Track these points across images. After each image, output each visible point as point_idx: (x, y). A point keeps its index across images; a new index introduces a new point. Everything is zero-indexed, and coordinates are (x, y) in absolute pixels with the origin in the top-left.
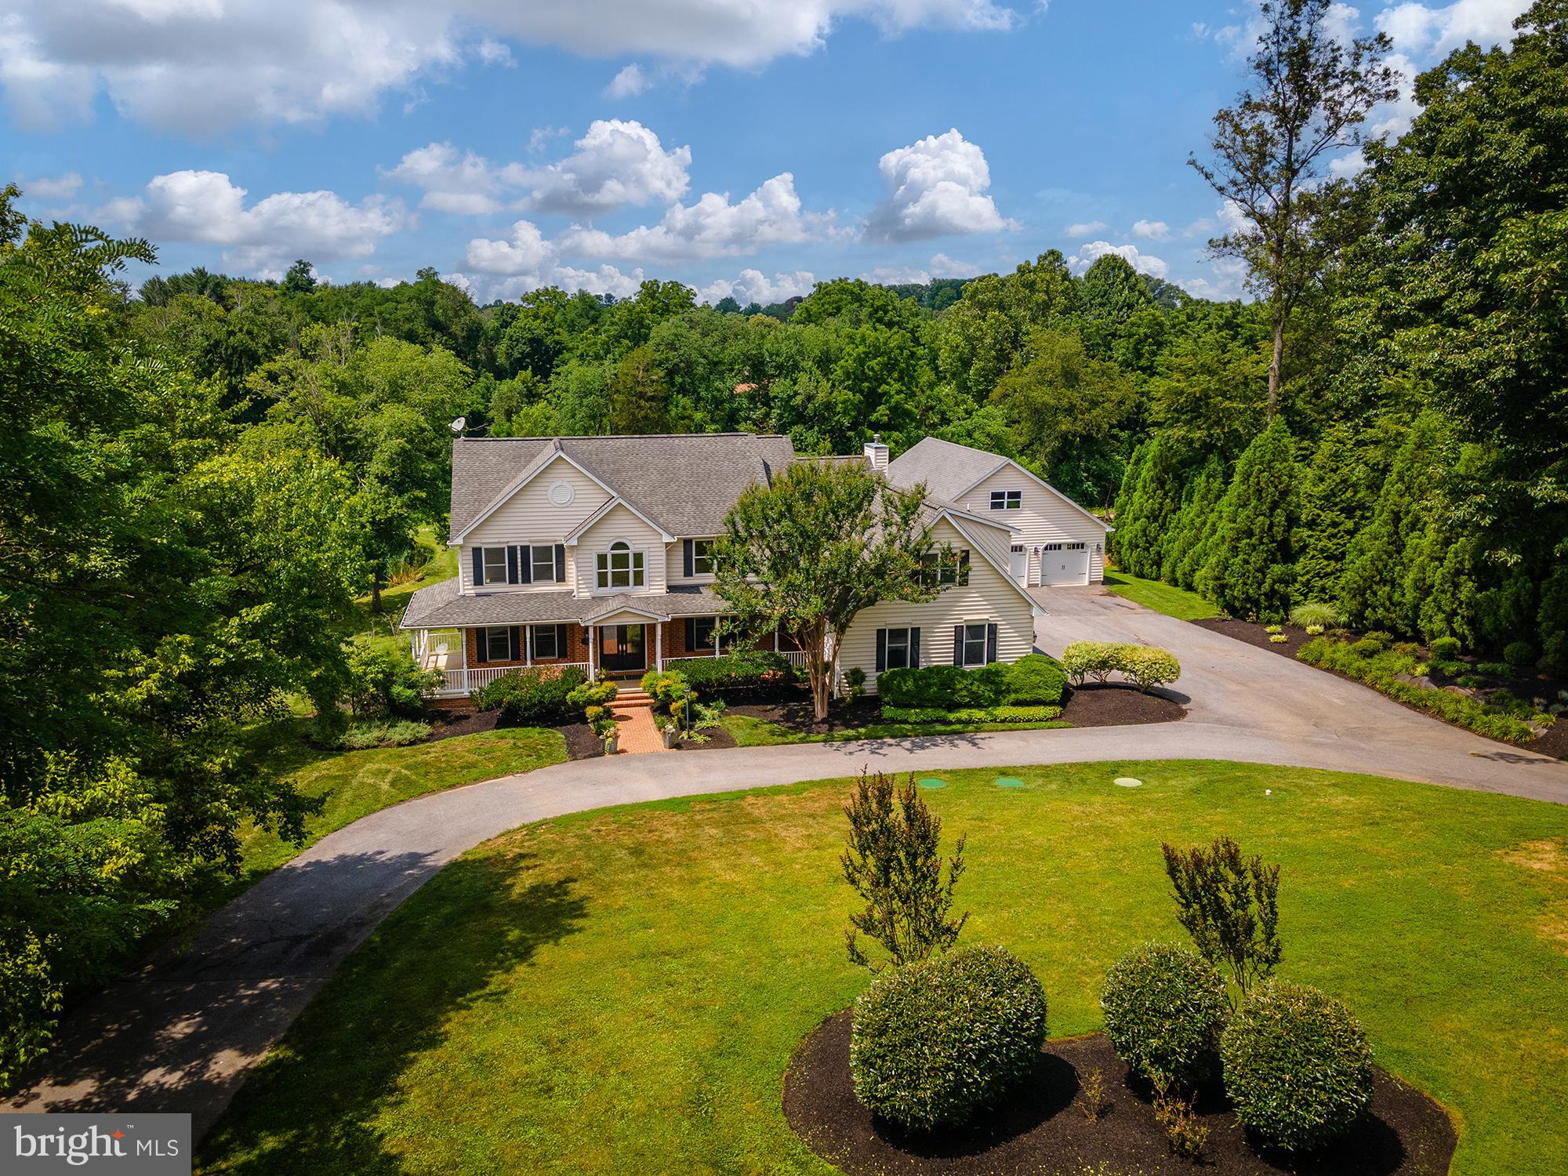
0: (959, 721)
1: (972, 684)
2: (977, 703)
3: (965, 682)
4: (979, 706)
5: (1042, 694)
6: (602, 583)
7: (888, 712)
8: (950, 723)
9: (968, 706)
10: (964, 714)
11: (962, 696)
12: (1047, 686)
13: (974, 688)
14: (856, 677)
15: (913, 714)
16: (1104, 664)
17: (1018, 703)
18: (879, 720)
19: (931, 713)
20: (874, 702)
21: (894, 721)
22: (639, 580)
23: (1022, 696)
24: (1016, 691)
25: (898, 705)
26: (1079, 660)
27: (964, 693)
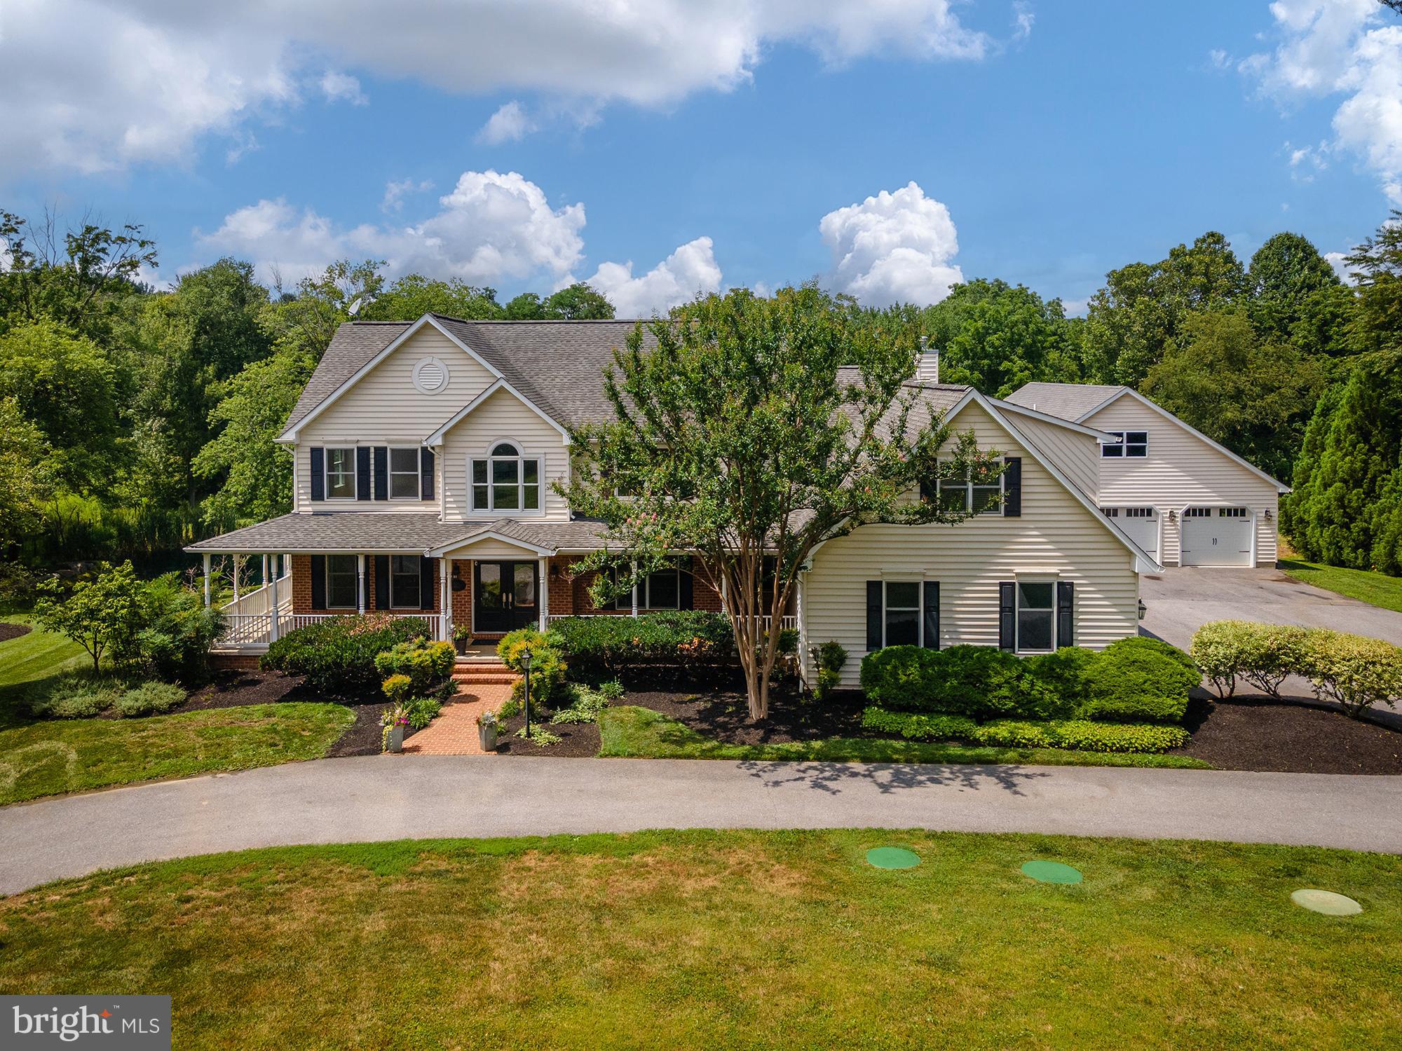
0: (993, 742)
1: (1019, 678)
2: (1027, 711)
3: (1007, 674)
4: (1033, 718)
5: (1147, 702)
6: (480, 501)
7: (873, 716)
8: (976, 743)
9: (1011, 715)
10: (1002, 730)
11: (1001, 697)
12: (1158, 689)
13: (1024, 685)
14: (833, 657)
15: (914, 724)
16: (1269, 661)
17: (1102, 717)
18: (855, 730)
19: (945, 723)
20: (856, 701)
21: (880, 733)
22: (532, 500)
23: (1110, 704)
24: (1101, 694)
25: (890, 706)
26: (1222, 651)
27: (1005, 692)
